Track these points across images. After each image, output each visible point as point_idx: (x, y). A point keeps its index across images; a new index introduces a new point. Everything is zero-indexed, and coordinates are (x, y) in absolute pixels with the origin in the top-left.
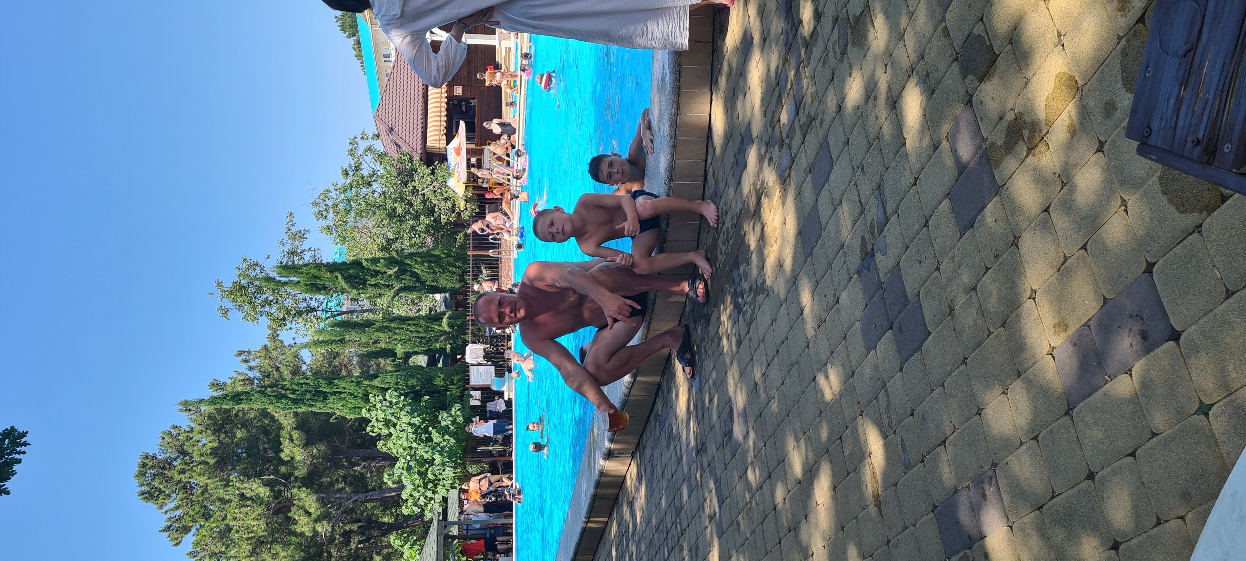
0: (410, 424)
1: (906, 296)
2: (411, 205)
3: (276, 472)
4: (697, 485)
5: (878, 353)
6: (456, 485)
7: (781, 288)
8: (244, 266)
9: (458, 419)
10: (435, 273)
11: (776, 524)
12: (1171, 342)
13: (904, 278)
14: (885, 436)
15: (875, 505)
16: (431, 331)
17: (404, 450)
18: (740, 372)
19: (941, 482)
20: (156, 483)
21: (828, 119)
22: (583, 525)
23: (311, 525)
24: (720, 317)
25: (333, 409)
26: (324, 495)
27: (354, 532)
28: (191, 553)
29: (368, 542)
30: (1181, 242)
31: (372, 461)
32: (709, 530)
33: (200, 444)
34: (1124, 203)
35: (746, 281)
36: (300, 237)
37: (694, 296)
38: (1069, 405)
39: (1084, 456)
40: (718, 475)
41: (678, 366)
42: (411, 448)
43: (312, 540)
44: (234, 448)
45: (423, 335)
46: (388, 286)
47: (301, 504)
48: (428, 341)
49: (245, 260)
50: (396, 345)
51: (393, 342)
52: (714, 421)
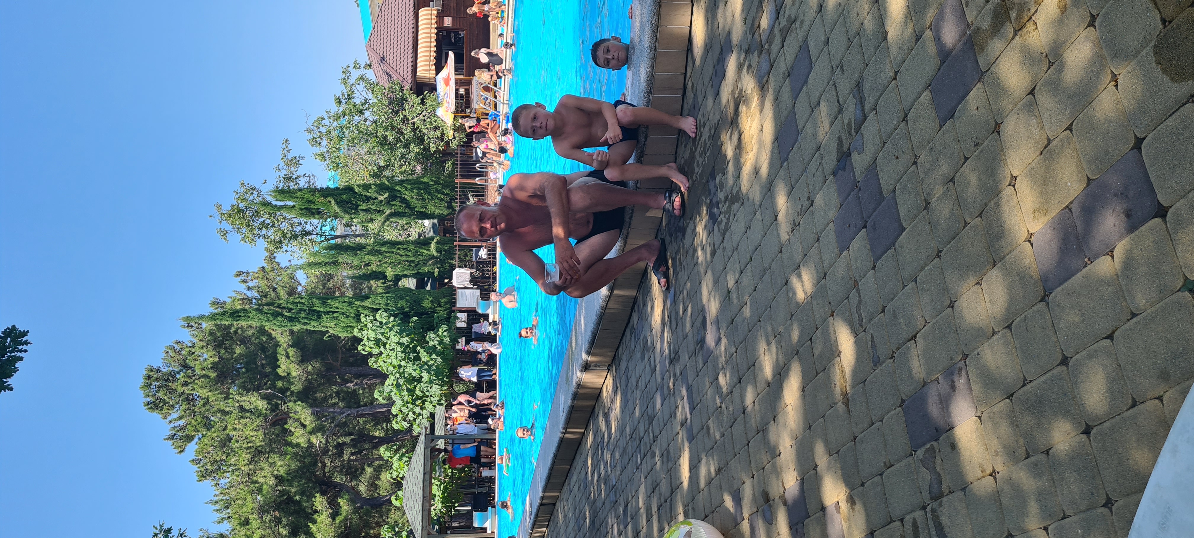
0: (399, 343)
1: (881, 193)
2: (402, 133)
3: (273, 387)
4: (669, 393)
5: (851, 253)
6: (443, 402)
7: (756, 195)
8: (242, 190)
9: (445, 339)
10: (424, 199)
11: (745, 427)
12: (1157, 219)
13: (880, 175)
14: (856, 334)
15: (843, 403)
16: (419, 255)
17: (394, 367)
18: (714, 281)
19: (911, 377)
20: (160, 395)
21: (808, 19)
22: (561, 436)
23: (306, 437)
24: (695, 229)
25: (327, 327)
26: (318, 409)
27: (346, 444)
28: (194, 460)
29: (360, 454)
30: (1173, 113)
31: (364, 379)
32: (680, 435)
33: (202, 359)
34: (1115, 78)
35: (721, 191)
36: (295, 163)
37: (671, 209)
38: (1045, 291)
39: (1058, 341)
40: (690, 382)
41: (654, 279)
42: (400, 366)
43: (307, 451)
44: (233, 363)
45: (411, 259)
46: (379, 211)
47: (297, 417)
48: (416, 265)
49: (243, 184)
50: (386, 268)
51: (384, 265)
52: (687, 331)
